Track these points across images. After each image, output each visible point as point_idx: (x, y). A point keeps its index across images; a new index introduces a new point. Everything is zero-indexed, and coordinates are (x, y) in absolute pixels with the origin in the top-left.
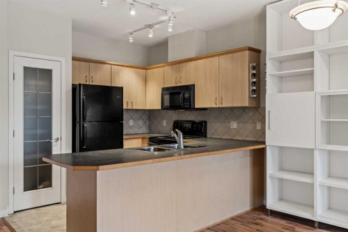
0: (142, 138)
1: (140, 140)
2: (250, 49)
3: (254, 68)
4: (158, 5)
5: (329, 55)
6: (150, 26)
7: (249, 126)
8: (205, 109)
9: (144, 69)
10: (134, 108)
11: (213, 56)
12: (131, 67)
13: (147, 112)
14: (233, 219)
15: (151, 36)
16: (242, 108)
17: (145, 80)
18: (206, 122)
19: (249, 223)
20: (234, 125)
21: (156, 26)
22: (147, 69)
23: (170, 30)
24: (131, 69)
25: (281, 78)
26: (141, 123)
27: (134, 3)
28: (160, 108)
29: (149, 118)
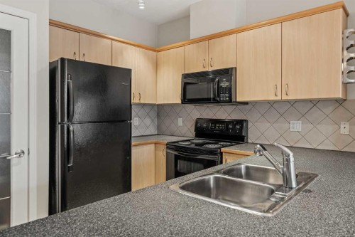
0: (156, 144)
1: (152, 146)
8: (246, 103)
9: (155, 51)
10: (142, 102)
12: (138, 46)
13: (156, 108)
17: (156, 66)
18: (247, 121)
22: (158, 51)
24: (138, 48)
26: (148, 121)
29: (158, 116)
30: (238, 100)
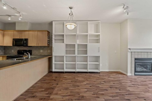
0: (3, 57)
2: (48, 31)
3: (48, 36)
4: (17, 9)
5: (66, 36)
6: (9, 16)
7: (46, 51)
11: (35, 31)
14: (44, 76)
15: (9, 19)
16: (44, 46)
18: (31, 50)
19: (49, 76)
20: (41, 51)
21: (12, 17)
22: (4, 31)
23: (20, 19)
25: (55, 40)
27: (6, 4)
28: (12, 45)
30: (29, 46)
